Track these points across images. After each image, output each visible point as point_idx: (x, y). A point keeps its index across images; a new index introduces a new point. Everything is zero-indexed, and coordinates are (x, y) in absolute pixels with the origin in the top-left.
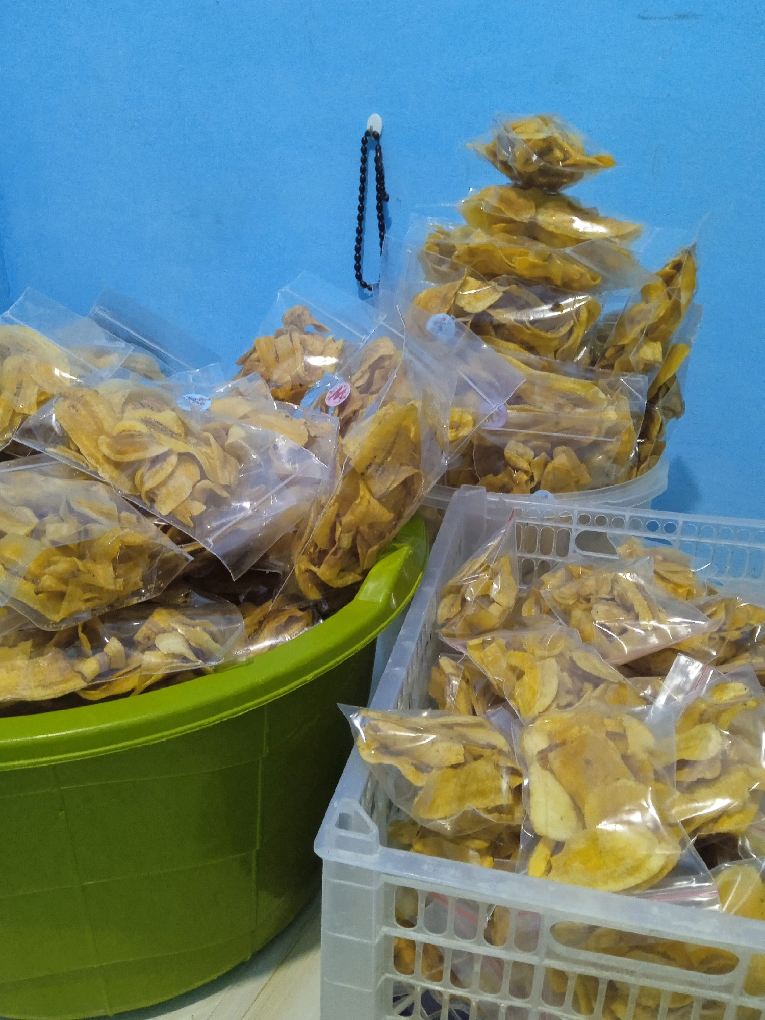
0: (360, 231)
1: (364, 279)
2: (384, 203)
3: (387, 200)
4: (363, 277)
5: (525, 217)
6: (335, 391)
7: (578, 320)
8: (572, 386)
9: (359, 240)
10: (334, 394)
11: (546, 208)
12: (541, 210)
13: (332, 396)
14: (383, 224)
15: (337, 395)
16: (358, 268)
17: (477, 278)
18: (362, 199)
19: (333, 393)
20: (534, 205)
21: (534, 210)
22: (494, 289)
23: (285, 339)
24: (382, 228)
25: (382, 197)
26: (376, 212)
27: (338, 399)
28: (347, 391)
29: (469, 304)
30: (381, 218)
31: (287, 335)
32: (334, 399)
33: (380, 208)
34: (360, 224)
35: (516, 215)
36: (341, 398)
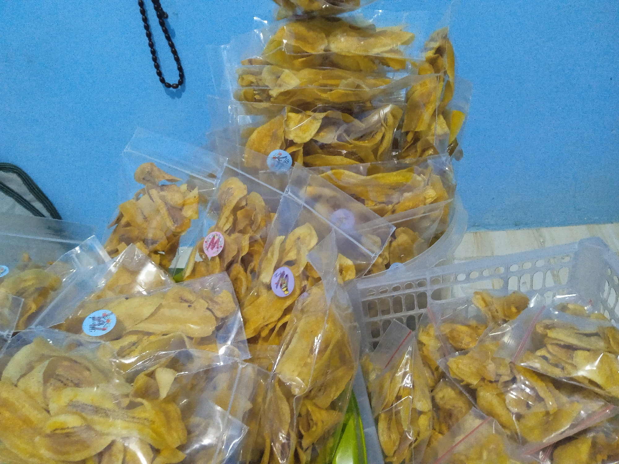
0: (152, 45)
1: (167, 80)
2: (165, 20)
3: (167, 17)
4: (165, 79)
5: (320, 49)
6: (210, 241)
7: (387, 125)
8: (395, 178)
9: (154, 52)
10: (210, 245)
11: (335, 36)
12: (331, 38)
13: (209, 247)
14: (169, 35)
15: (213, 244)
16: (160, 74)
17: (297, 112)
18: (145, 20)
19: (208, 243)
20: (324, 35)
21: (326, 41)
22: (315, 118)
23: (145, 199)
24: (168, 38)
25: (162, 16)
26: (160, 28)
27: (215, 249)
28: (221, 240)
29: (297, 136)
30: (166, 31)
31: (146, 196)
32: (212, 249)
33: (162, 24)
34: (150, 40)
35: (313, 49)
36: (218, 248)
